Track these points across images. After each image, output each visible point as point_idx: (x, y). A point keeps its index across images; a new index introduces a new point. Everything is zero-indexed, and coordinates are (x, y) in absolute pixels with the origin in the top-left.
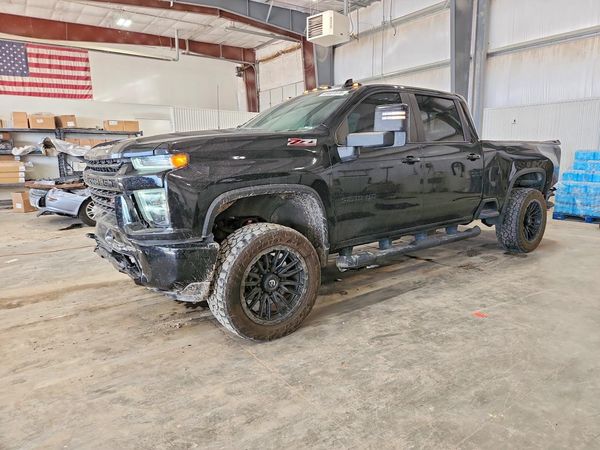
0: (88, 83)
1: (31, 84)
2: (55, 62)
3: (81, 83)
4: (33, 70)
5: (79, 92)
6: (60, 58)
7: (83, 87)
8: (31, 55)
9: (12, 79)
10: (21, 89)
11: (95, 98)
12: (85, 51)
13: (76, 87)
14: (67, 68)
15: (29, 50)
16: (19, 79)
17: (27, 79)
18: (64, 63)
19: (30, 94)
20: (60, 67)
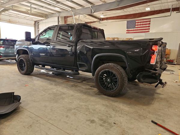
0: (149, 28)
1: (135, 30)
2: (142, 23)
3: (147, 28)
4: (136, 26)
5: (146, 31)
6: (143, 22)
7: (147, 29)
8: (137, 23)
9: (131, 29)
10: (133, 32)
11: (150, 32)
12: (150, 19)
13: (145, 29)
14: (144, 24)
15: (137, 21)
16: (133, 29)
17: (135, 29)
18: (144, 23)
19: (135, 33)
20: (143, 25)
